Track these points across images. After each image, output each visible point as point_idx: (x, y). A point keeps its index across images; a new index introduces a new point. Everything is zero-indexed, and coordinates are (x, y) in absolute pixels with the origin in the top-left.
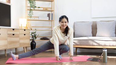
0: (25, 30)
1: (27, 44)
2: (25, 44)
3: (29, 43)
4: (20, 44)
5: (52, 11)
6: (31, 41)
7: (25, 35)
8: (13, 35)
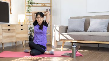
0: (22, 25)
1: (25, 38)
2: (22, 38)
3: (26, 37)
4: (17, 38)
5: (50, 7)
6: (29, 35)
7: (22, 30)
8: (9, 30)
